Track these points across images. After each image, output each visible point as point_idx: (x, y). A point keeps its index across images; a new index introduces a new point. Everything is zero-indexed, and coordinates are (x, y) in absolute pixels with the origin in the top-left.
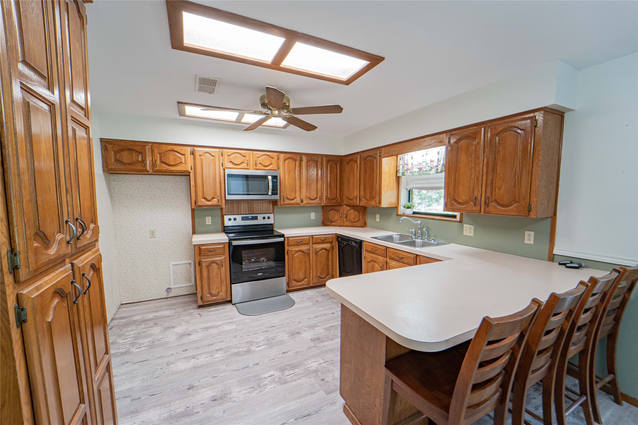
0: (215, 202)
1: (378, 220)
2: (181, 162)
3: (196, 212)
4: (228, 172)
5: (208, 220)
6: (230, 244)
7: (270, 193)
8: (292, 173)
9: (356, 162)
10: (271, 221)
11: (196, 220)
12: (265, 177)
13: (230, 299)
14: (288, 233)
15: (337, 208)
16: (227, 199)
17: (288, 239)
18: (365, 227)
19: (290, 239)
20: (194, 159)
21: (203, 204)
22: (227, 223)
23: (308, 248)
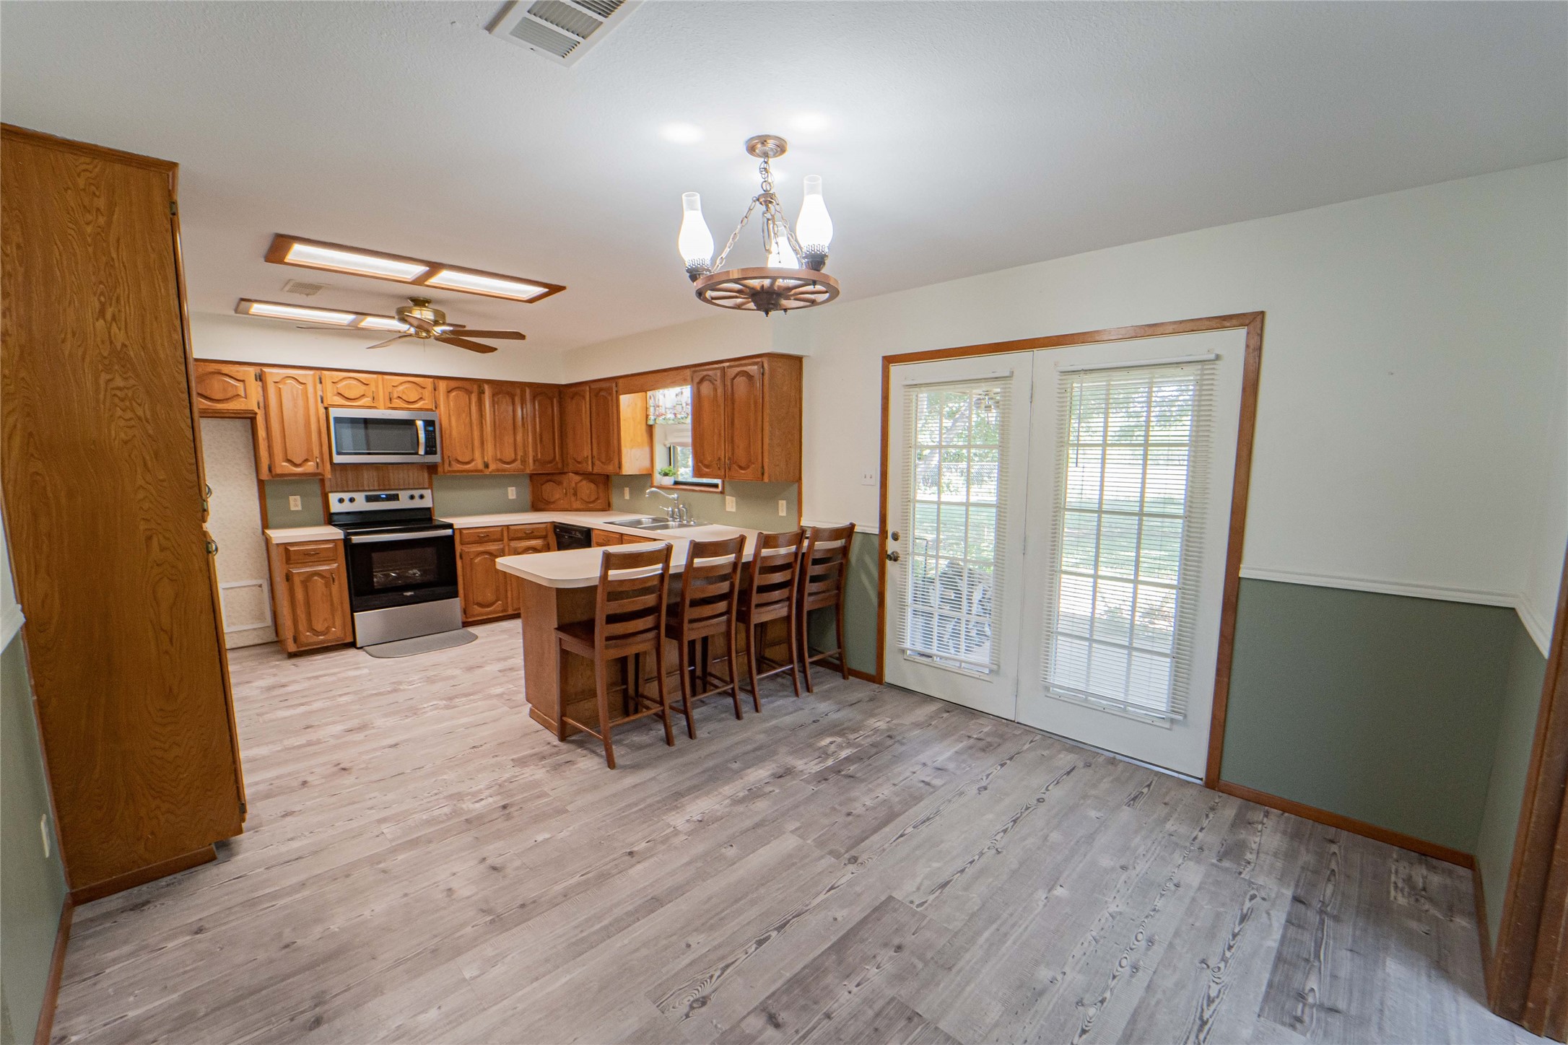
0: (310, 467)
1: (627, 497)
2: (238, 395)
3: (268, 489)
4: (334, 413)
5: (295, 503)
6: (346, 541)
7: (422, 451)
8: (464, 415)
9: (584, 397)
10: (427, 503)
11: (269, 502)
12: (410, 423)
13: (352, 640)
14: (459, 522)
15: (556, 478)
16: (335, 461)
17: (461, 533)
18: (609, 510)
19: (464, 532)
20: (264, 389)
21: (286, 472)
22: (335, 507)
23: (501, 546)
